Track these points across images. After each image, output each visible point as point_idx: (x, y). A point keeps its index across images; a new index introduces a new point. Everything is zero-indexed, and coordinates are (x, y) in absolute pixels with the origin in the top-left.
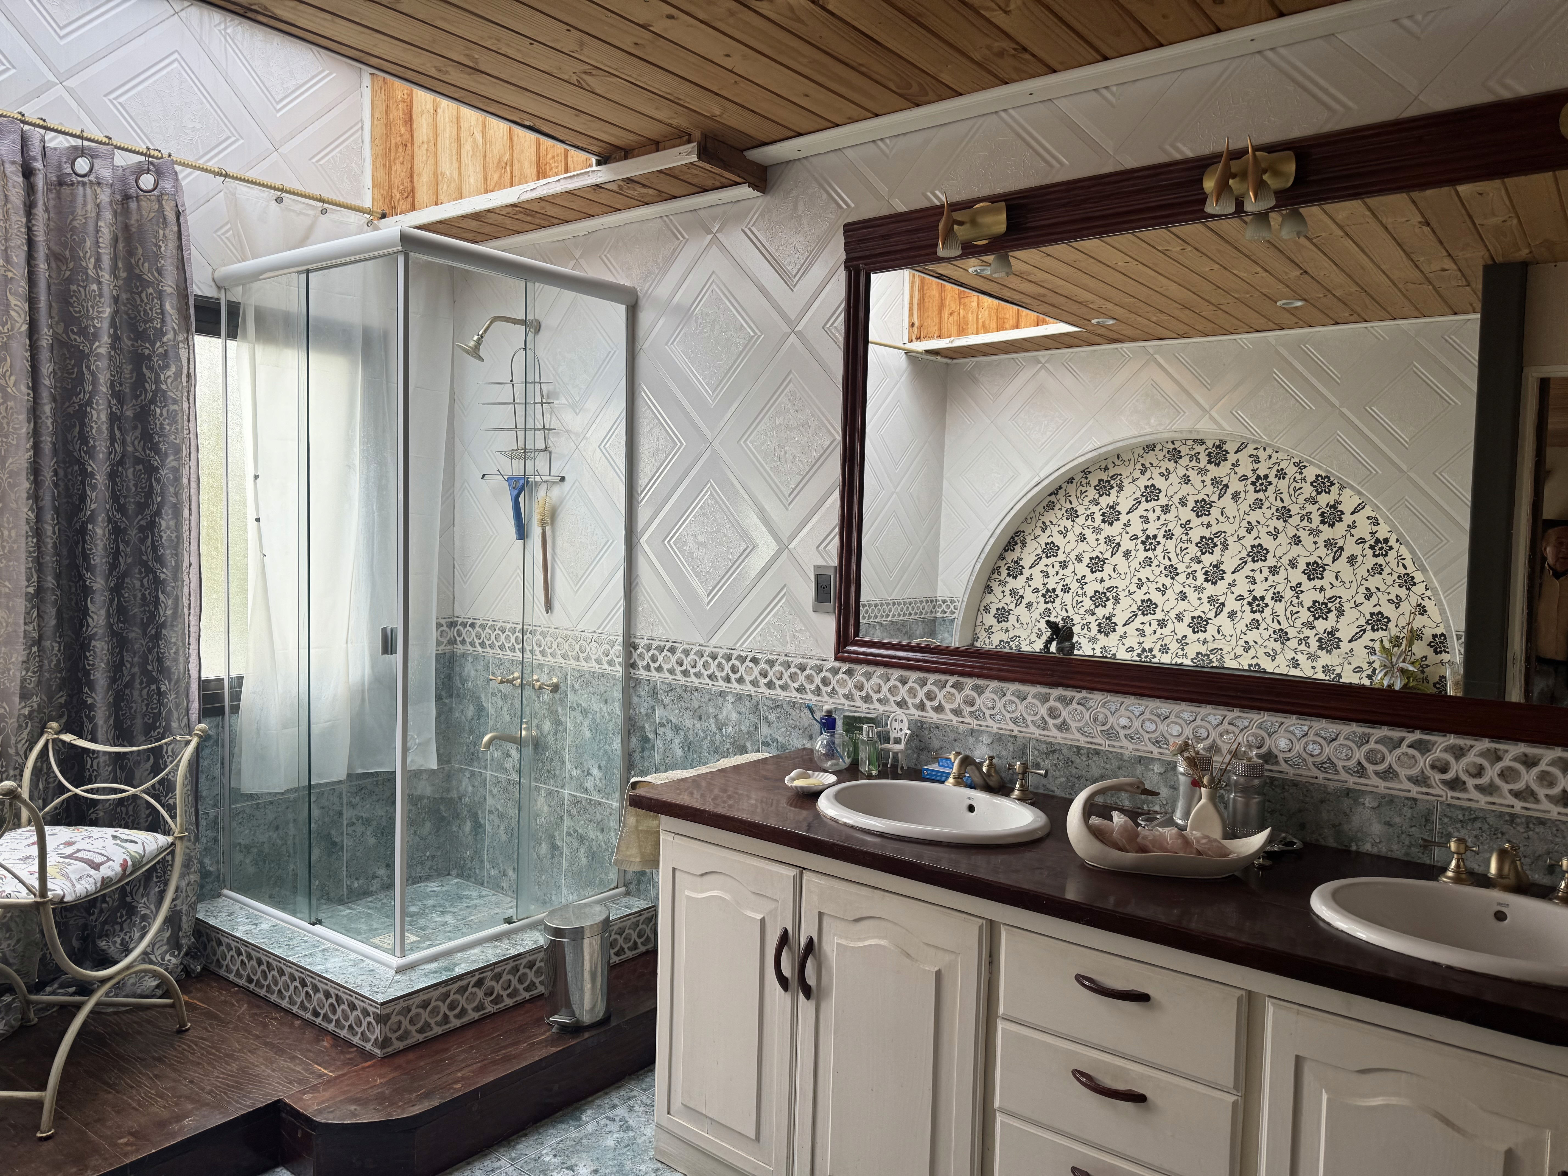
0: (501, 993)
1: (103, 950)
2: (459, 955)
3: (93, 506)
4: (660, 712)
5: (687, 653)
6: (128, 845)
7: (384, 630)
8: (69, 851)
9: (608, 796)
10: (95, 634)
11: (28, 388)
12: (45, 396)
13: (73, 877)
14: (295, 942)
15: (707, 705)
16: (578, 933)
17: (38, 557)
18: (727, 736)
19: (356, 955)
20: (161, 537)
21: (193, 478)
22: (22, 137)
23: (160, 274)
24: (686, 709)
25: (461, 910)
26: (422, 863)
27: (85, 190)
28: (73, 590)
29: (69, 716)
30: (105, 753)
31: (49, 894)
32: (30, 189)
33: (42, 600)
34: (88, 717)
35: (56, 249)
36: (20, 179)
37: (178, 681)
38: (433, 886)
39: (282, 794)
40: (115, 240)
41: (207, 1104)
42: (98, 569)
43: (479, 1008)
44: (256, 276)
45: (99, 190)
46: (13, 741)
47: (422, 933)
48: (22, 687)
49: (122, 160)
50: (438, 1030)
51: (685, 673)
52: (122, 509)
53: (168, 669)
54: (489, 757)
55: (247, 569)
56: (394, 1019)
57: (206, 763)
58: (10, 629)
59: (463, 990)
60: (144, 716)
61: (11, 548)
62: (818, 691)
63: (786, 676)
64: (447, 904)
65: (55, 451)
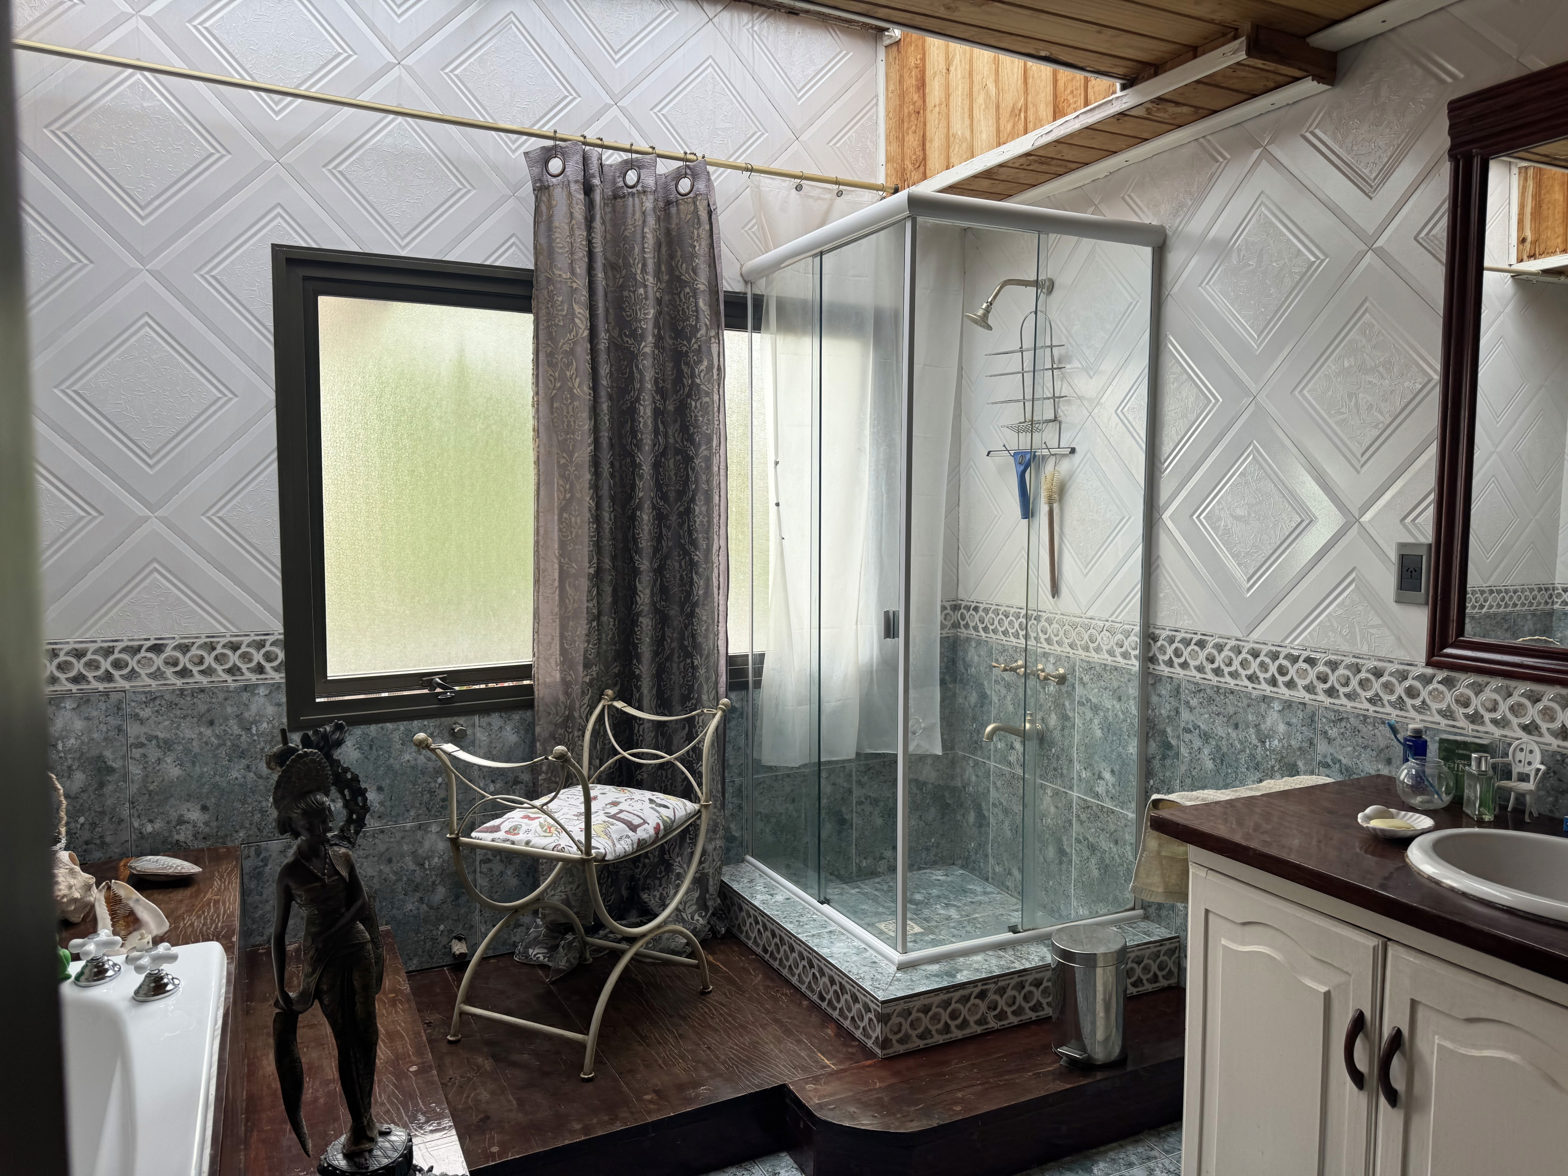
0: (1005, 1008)
1: (645, 903)
2: (962, 959)
3: (641, 495)
4: (1185, 715)
5: (1220, 648)
6: (661, 809)
7: (887, 614)
8: (613, 810)
9: (1122, 804)
10: (642, 611)
11: (590, 388)
12: (603, 394)
13: (615, 836)
14: (804, 919)
15: (1245, 711)
16: (1090, 960)
17: (598, 540)
18: (1273, 751)
19: (860, 943)
20: (695, 522)
21: (722, 466)
22: (584, 158)
23: (695, 273)
24: (1218, 714)
25: (965, 905)
26: (928, 849)
27: (634, 200)
28: (626, 570)
29: (622, 685)
30: (649, 721)
31: (593, 851)
32: (590, 205)
33: (602, 580)
34: (636, 686)
35: (612, 259)
36: (581, 196)
37: (708, 656)
38: (938, 875)
39: (798, 768)
40: (658, 245)
41: (721, 1075)
42: (645, 552)
43: (981, 1022)
44: (777, 265)
45: (644, 198)
46: (577, 706)
47: (926, 924)
48: (585, 657)
49: (664, 167)
50: (939, 1039)
51: (1218, 672)
52: (664, 497)
53: (700, 644)
54: (992, 747)
55: (768, 551)
56: (895, 1020)
57: (733, 734)
58: (576, 605)
59: (965, 999)
60: (681, 687)
61: (577, 532)
62: (1400, 704)
63: (1354, 682)
64: (952, 896)
65: (612, 446)
